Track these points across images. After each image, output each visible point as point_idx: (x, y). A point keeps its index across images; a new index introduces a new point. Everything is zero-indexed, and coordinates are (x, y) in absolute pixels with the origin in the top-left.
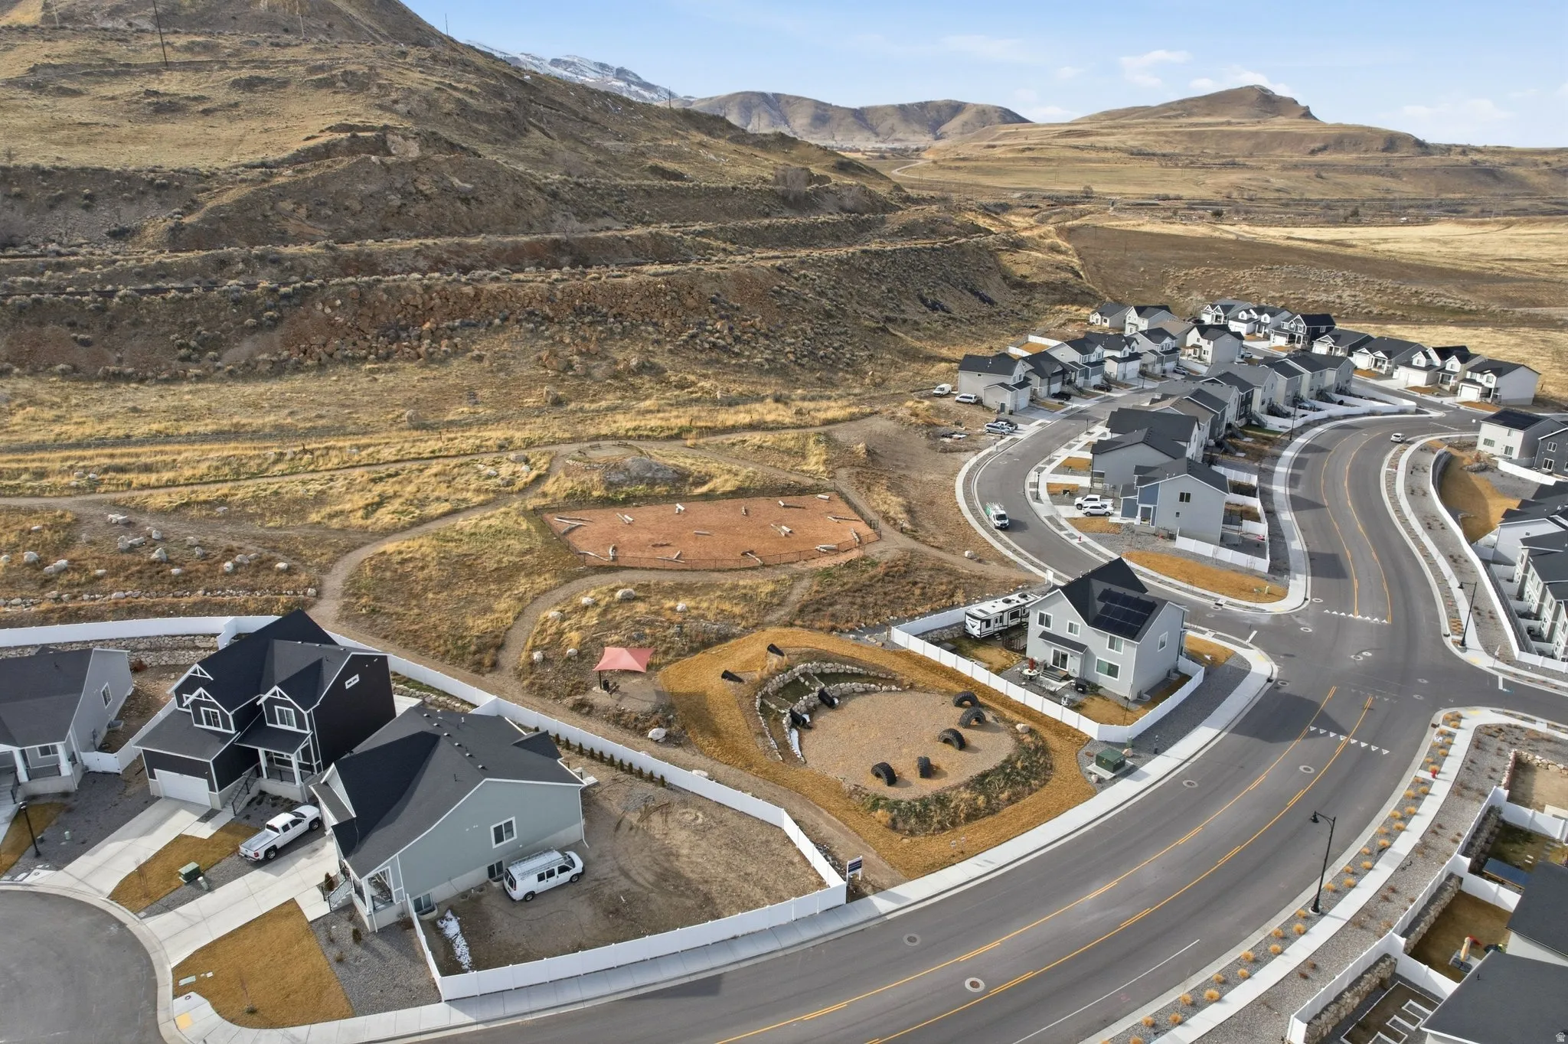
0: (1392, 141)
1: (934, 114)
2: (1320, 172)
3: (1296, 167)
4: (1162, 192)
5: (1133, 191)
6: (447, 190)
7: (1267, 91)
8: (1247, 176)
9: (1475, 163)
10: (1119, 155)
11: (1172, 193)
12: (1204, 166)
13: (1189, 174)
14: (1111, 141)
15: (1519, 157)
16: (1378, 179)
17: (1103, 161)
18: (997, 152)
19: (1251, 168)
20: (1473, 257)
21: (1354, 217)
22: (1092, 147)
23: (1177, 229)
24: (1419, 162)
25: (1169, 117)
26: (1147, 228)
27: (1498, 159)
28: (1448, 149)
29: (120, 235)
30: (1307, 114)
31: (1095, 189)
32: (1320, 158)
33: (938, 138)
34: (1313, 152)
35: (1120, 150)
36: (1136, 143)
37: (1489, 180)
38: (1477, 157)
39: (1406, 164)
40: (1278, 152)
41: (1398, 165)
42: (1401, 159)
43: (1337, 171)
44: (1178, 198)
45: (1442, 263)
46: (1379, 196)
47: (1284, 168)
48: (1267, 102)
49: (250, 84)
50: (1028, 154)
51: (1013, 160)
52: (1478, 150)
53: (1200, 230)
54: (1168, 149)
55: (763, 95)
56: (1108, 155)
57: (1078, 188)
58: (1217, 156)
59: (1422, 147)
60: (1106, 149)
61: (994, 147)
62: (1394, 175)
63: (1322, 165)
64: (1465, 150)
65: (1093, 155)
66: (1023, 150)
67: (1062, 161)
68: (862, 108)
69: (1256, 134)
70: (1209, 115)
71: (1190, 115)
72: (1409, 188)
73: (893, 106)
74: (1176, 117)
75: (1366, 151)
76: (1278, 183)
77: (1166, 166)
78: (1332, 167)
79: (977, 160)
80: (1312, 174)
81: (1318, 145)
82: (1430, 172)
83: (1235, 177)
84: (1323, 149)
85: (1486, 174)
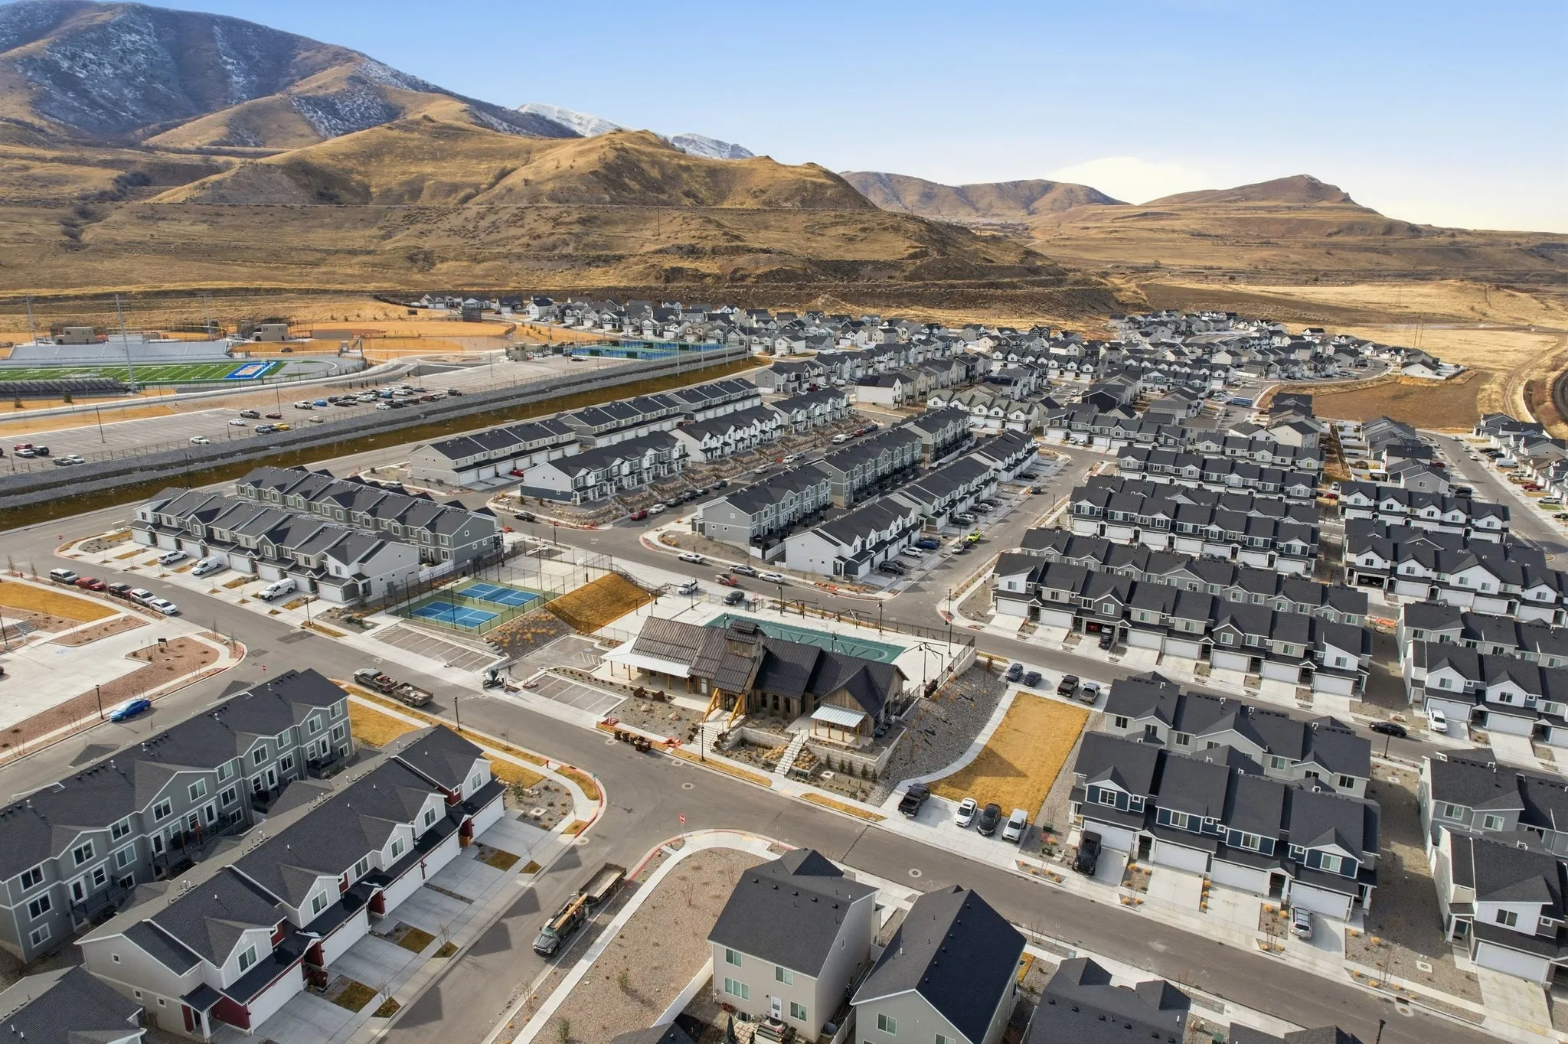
0: (1392, 227)
1: (1027, 192)
2: (1331, 250)
3: (1314, 246)
4: (1209, 264)
5: (1188, 263)
6: (958, 267)
7: (1314, 179)
8: (1274, 253)
9: (1455, 243)
10: (1183, 235)
11: (1214, 264)
12: (1248, 245)
13: (1233, 250)
14: (1177, 224)
15: (1492, 238)
16: (1374, 256)
17: (1171, 240)
18: (1092, 233)
19: (1280, 246)
22: (1163, 230)
23: (1204, 286)
24: (1407, 243)
25: (1230, 201)
26: (1186, 285)
27: (1480, 240)
29: (890, 277)
30: (1346, 198)
32: (1335, 239)
33: (1031, 213)
34: (1330, 235)
35: (1183, 232)
36: (1197, 227)
37: (1460, 257)
38: (1462, 239)
39: (1399, 244)
40: (1305, 234)
41: (1392, 245)
42: (1395, 241)
43: (1343, 249)
44: (1219, 268)
46: (1371, 268)
47: (1305, 247)
48: (1314, 190)
50: (1114, 235)
51: (1105, 239)
54: (1220, 232)
55: (877, 175)
56: (1175, 236)
57: (1150, 261)
58: (1258, 237)
59: (1415, 231)
60: (1173, 231)
61: (1088, 228)
62: (1387, 252)
63: (1336, 246)
65: (1163, 236)
66: (1111, 232)
67: (1140, 240)
68: (963, 187)
69: (1289, 220)
70: (1263, 199)
71: (1247, 200)
72: (1394, 262)
73: (990, 185)
74: (1235, 201)
75: (1370, 235)
76: (1294, 257)
77: (1218, 245)
78: (1342, 247)
79: (1077, 239)
80: (1323, 251)
81: (1335, 230)
82: (1415, 250)
83: (1266, 253)
84: (1338, 233)
85: (1460, 251)
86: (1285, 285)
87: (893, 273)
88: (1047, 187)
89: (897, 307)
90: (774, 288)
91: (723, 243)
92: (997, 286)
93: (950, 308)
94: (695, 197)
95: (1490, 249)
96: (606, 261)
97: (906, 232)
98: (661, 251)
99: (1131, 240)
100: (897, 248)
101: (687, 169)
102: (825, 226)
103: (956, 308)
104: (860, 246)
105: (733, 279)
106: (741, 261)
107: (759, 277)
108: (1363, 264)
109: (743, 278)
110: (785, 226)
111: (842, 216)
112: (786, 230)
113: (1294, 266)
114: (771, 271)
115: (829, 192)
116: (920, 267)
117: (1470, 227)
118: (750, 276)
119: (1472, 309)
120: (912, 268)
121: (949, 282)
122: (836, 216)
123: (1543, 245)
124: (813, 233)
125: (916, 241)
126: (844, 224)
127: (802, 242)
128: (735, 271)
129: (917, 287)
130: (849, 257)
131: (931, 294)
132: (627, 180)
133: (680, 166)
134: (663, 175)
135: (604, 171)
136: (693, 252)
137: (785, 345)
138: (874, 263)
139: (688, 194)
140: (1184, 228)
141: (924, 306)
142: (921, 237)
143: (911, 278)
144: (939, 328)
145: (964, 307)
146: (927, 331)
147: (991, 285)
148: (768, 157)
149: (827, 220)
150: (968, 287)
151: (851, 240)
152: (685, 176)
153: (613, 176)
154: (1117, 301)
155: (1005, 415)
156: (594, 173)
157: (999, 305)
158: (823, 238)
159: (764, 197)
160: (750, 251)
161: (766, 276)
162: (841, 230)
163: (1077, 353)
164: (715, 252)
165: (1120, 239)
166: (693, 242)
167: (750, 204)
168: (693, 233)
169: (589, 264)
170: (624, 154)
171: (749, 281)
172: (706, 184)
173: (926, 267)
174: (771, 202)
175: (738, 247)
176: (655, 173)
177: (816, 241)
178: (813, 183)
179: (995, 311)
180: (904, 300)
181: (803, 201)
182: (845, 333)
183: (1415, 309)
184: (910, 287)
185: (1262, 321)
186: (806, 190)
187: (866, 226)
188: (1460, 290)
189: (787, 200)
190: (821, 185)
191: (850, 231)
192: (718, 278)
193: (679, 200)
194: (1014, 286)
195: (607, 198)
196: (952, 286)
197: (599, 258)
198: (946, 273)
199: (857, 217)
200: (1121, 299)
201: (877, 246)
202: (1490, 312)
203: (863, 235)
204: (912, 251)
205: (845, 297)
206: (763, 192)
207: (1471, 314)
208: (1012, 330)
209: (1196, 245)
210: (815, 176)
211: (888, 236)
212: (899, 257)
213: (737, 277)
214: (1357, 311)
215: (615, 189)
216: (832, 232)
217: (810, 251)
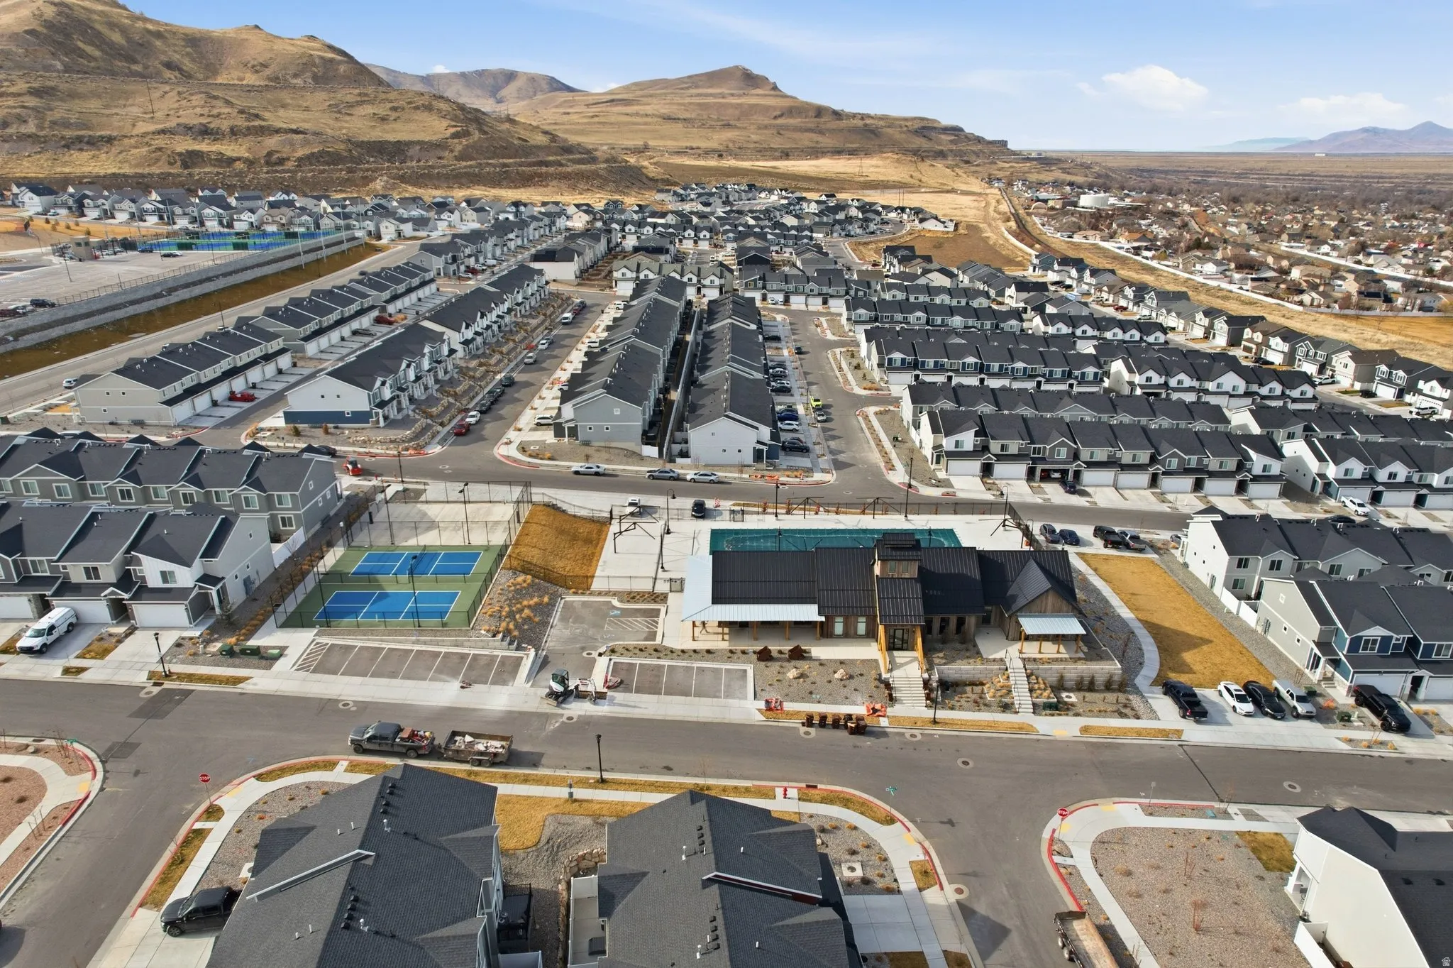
0: (820, 111)
1: (491, 81)
2: (780, 131)
3: (766, 127)
4: (688, 144)
5: (670, 144)
6: (502, 146)
7: (747, 70)
8: (737, 133)
9: (866, 125)
10: (656, 119)
11: (694, 145)
12: (711, 127)
13: (703, 132)
14: (648, 109)
15: (890, 121)
16: (813, 135)
17: (646, 124)
18: (574, 118)
19: (740, 128)
20: (826, 172)
21: (786, 155)
22: (637, 114)
23: (702, 163)
24: (835, 124)
25: (682, 89)
26: (688, 163)
27: (881, 123)
28: (854, 116)
29: (441, 158)
30: (775, 88)
31: (651, 143)
32: (779, 121)
34: (775, 118)
35: (654, 116)
36: (666, 111)
37: (872, 136)
38: (868, 121)
39: (829, 126)
40: (755, 117)
41: (823, 126)
42: (825, 123)
43: (788, 130)
44: (698, 148)
45: (812, 174)
46: (813, 145)
47: (759, 128)
48: (750, 79)
49: (394, 109)
50: (596, 120)
51: (589, 123)
52: (869, 116)
53: (712, 163)
54: (687, 115)
56: (649, 120)
57: (639, 143)
58: (718, 120)
59: (837, 115)
60: (646, 115)
61: (568, 113)
62: (821, 132)
63: (781, 127)
64: (863, 117)
65: (639, 120)
66: (592, 117)
67: (619, 124)
68: (428, 75)
69: (740, 105)
70: (711, 88)
71: (697, 87)
72: (829, 141)
73: (455, 74)
74: (688, 88)
75: (806, 117)
76: (754, 137)
77: (688, 127)
78: (786, 128)
80: (775, 132)
81: (778, 113)
82: (841, 130)
83: (730, 134)
84: (781, 116)
85: (872, 132)
86: (766, 160)
87: (442, 154)
88: (510, 76)
89: (460, 188)
90: (323, 172)
91: (241, 122)
92: (547, 164)
93: (510, 188)
94: (180, 70)
95: (889, 130)
96: (93, 143)
97: (439, 111)
98: (163, 132)
99: (612, 124)
100: (436, 128)
101: (159, 35)
102: (351, 105)
103: (516, 187)
104: (394, 125)
105: (268, 163)
106: (272, 142)
107: (300, 160)
108: (807, 143)
109: (281, 161)
110: (305, 104)
111: (366, 95)
112: (307, 109)
113: (757, 145)
114: (313, 154)
115: (342, 68)
116: (467, 146)
117: (872, 113)
118: (288, 159)
119: (911, 177)
120: (459, 148)
121: (501, 161)
122: (360, 94)
123: (924, 128)
124: (339, 112)
125: (452, 120)
126: (369, 102)
127: (331, 122)
128: (270, 154)
129: (471, 167)
130: (391, 137)
131: (488, 173)
132: (80, 44)
133: (149, 31)
134: (129, 40)
135: (45, 31)
136: (205, 132)
137: (392, 229)
138: (419, 142)
139: (169, 66)
140: (655, 112)
141: (485, 185)
142: (456, 116)
143: (460, 158)
144: (525, 205)
145: (524, 186)
146: (514, 209)
147: (541, 163)
148: (257, 27)
149: (350, 98)
150: (521, 166)
151: (384, 119)
152: (158, 43)
153: (60, 38)
154: (647, 177)
155: (699, 281)
156: (31, 32)
157: (554, 183)
158: (353, 118)
159: (268, 72)
160: (278, 131)
161: (310, 158)
162: (369, 109)
163: (674, 222)
164: (234, 132)
165: (603, 123)
166: (204, 120)
167: (251, 79)
168: (198, 110)
169: (67, 147)
170: (67, 10)
171: (290, 165)
172: (188, 54)
173: (473, 146)
174: (278, 78)
175: (262, 127)
176: (116, 37)
177: (346, 122)
178: (322, 58)
179: (555, 189)
180: (463, 180)
181: (315, 78)
182: (439, 213)
183: (872, 177)
184: (466, 167)
185: (781, 190)
186: (314, 65)
187: (395, 104)
188: (898, 161)
189: (296, 76)
190: (331, 61)
191: (382, 110)
192: (250, 163)
193: (158, 74)
194: (561, 165)
195: (59, 66)
196: (505, 165)
197: (80, 139)
198: (494, 152)
199: (383, 96)
200: (651, 175)
201: (413, 126)
202: (924, 179)
203: (394, 115)
204: (453, 130)
205: (403, 179)
206: (265, 66)
207: (912, 181)
208: (588, 205)
209: (669, 128)
210: (319, 50)
211: (422, 116)
212: (441, 136)
213: (274, 161)
214: (832, 180)
215: (66, 55)
216: (361, 111)
217: (344, 131)
